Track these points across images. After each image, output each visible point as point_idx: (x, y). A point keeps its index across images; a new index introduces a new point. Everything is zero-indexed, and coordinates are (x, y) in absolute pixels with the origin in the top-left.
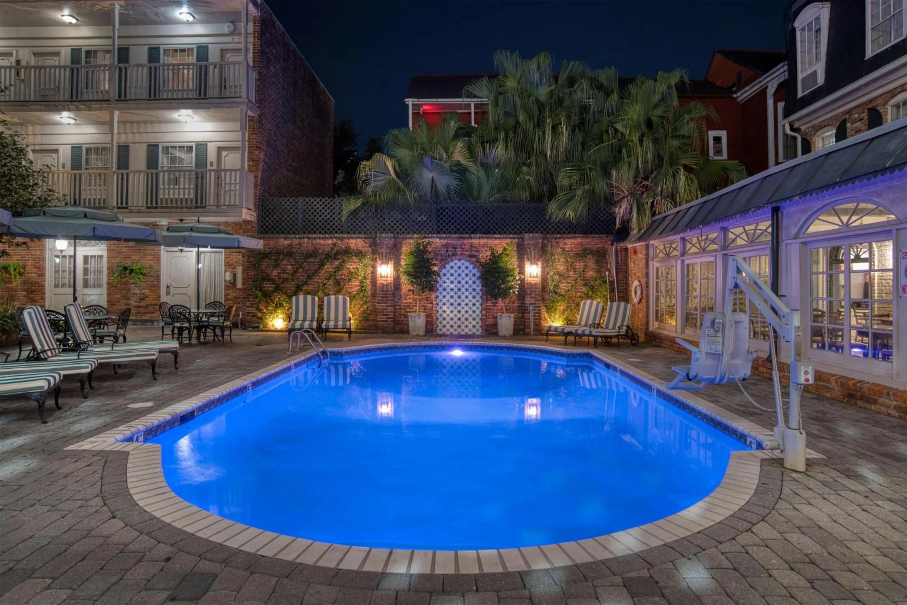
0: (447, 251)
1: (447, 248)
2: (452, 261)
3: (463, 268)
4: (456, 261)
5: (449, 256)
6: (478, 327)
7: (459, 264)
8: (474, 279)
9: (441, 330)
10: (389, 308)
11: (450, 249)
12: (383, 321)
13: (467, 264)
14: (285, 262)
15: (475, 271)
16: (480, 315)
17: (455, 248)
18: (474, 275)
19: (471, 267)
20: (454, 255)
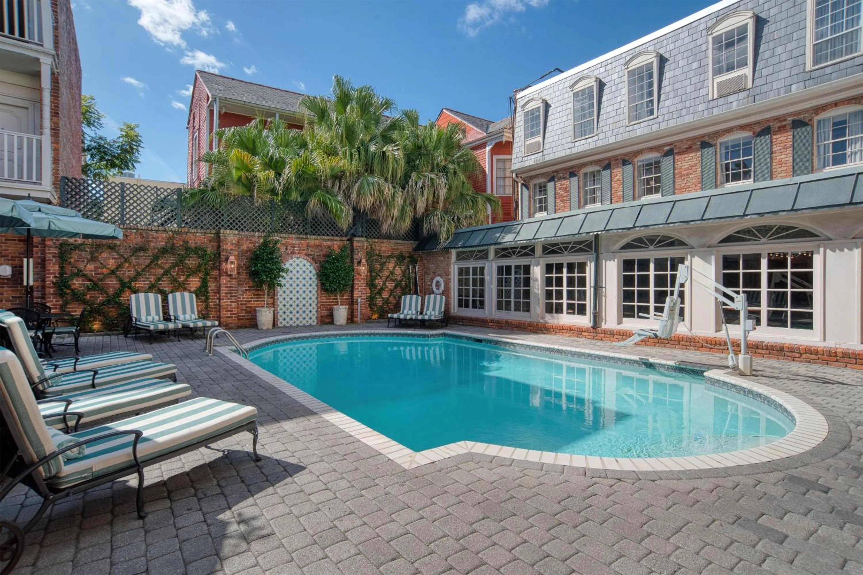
0: (286, 249)
1: (287, 246)
2: (292, 258)
3: (301, 265)
4: (295, 259)
5: (288, 254)
6: (314, 318)
7: (298, 261)
8: (311, 275)
9: (281, 323)
10: (233, 304)
11: (289, 248)
12: (227, 317)
13: (305, 262)
14: (105, 255)
15: (311, 268)
16: (316, 308)
17: (294, 247)
18: (311, 272)
19: (308, 265)
20: (292, 253)
